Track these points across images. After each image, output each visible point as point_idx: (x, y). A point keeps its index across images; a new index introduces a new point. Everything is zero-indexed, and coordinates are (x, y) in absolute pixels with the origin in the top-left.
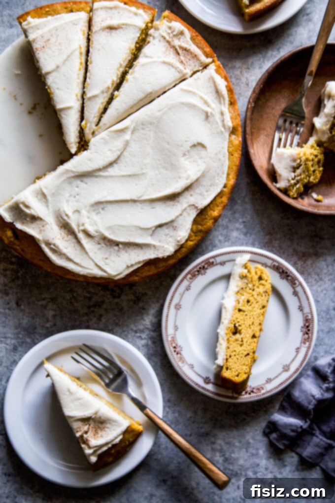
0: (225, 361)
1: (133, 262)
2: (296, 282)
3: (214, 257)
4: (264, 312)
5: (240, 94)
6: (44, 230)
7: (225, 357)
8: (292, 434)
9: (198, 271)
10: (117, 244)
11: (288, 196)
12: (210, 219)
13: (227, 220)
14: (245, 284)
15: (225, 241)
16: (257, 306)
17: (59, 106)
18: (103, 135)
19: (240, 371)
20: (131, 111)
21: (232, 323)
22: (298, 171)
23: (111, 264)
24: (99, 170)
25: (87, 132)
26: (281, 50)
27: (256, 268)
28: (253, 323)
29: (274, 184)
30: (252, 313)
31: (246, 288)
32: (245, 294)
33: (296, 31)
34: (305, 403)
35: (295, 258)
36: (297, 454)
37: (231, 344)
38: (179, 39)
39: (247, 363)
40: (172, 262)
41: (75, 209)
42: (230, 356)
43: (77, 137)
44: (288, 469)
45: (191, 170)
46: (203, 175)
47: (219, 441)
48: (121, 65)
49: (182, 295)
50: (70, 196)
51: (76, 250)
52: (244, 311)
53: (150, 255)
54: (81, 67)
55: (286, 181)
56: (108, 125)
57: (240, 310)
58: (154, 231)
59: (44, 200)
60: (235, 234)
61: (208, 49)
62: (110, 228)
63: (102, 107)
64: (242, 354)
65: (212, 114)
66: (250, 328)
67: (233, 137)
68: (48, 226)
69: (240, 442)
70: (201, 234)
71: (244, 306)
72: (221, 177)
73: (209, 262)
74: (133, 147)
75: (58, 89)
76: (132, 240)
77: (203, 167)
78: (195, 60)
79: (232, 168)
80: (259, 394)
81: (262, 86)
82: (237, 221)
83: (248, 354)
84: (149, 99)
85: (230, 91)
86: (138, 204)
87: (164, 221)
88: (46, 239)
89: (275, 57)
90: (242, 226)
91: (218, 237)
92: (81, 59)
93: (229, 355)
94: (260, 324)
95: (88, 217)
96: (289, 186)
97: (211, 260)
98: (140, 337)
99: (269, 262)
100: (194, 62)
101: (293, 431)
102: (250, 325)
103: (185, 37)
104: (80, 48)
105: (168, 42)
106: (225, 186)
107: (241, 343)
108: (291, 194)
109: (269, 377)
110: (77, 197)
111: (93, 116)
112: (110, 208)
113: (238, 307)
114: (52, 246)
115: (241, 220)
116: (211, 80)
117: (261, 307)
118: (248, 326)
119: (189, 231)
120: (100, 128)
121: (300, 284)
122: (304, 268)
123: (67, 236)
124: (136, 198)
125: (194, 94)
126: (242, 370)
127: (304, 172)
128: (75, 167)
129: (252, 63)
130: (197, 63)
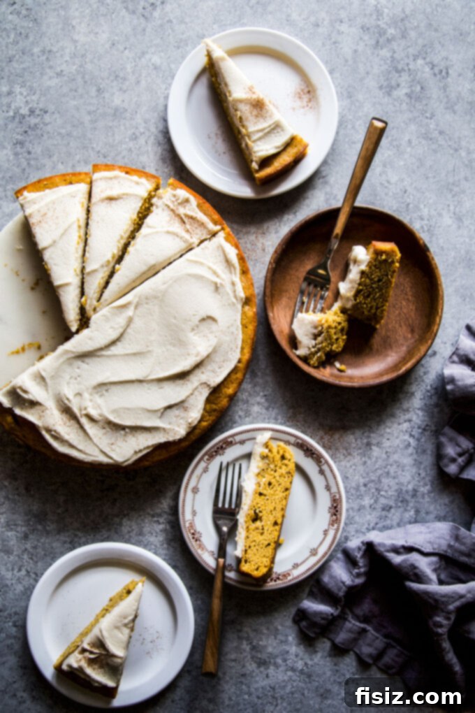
0: (244, 553)
1: (141, 447)
2: (322, 460)
3: (233, 436)
4: (286, 495)
5: (256, 260)
6: (44, 416)
7: (244, 548)
8: (323, 622)
9: (216, 452)
10: (123, 428)
11: (308, 364)
12: (225, 397)
13: (247, 394)
14: (266, 465)
15: (246, 417)
16: (279, 489)
17: (57, 283)
18: (104, 311)
19: (259, 564)
20: (134, 285)
21: (251, 509)
22: (320, 339)
23: (118, 450)
24: (101, 349)
25: (88, 308)
26: (298, 214)
27: (279, 446)
28: (275, 509)
29: (294, 351)
30: (274, 497)
31: (267, 469)
32: (266, 475)
33: (312, 194)
34: (335, 590)
35: (321, 433)
36: (329, 639)
37: (250, 533)
38: (185, 207)
39: (267, 555)
40: (184, 444)
41: (77, 391)
42: (250, 547)
43: (78, 314)
44: (319, 655)
45: (200, 346)
46: (215, 351)
47: (246, 629)
48: (122, 237)
49: (199, 478)
50: (71, 378)
51: (79, 436)
52: (265, 495)
53: (160, 438)
54: (80, 241)
55: (307, 349)
56: (109, 301)
57: (261, 494)
58: (162, 414)
59: (43, 383)
60: (256, 409)
61: (216, 216)
62: (115, 411)
63: (102, 282)
64: (263, 544)
65: (221, 284)
66: (272, 514)
67: (247, 308)
68: (47, 412)
69: (268, 629)
70: (215, 413)
71: (265, 489)
72: (235, 351)
73: (227, 441)
74: (138, 323)
75: (55, 264)
76: (139, 423)
77: (213, 341)
78: (202, 229)
79: (247, 342)
80: (285, 581)
81: (284, 246)
82: (258, 394)
83: (269, 545)
84: (153, 271)
85: (242, 259)
86: (145, 384)
87: (173, 402)
88: (46, 425)
89: (292, 221)
90: (263, 400)
91: (237, 412)
92: (79, 231)
93: (248, 545)
94: (282, 509)
95: (91, 400)
96: (310, 355)
97: (230, 440)
98: (158, 522)
99: (292, 440)
100: (201, 231)
101: (323, 619)
102: (271, 511)
103: (191, 205)
104: (78, 220)
105: (173, 211)
106: (239, 361)
107: (261, 531)
108: (312, 362)
109: (296, 562)
110: (79, 379)
111: (92, 292)
112: (114, 389)
113: (258, 491)
114: (53, 433)
115: (261, 394)
116: (220, 249)
117: (283, 490)
118: (269, 512)
119: (201, 411)
120: (101, 304)
121: (327, 462)
122: (331, 442)
123: (69, 421)
124: (141, 378)
125: (201, 264)
126: (262, 563)
127: (326, 340)
128: (75, 347)
129: (268, 227)
130: (205, 232)
